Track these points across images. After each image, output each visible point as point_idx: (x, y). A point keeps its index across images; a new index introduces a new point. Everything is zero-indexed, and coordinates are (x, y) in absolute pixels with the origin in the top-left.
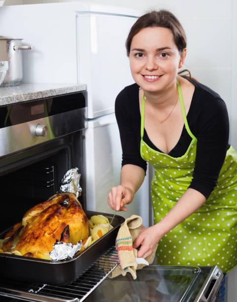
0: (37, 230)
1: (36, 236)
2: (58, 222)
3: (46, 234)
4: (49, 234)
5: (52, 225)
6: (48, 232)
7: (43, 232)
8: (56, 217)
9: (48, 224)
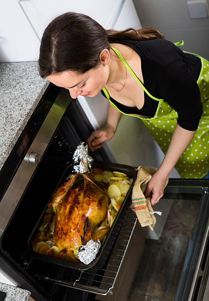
0: (64, 225)
1: (65, 232)
2: (79, 214)
3: (72, 230)
4: (74, 229)
5: (74, 219)
6: (73, 227)
7: (69, 228)
8: (76, 209)
9: (71, 219)
